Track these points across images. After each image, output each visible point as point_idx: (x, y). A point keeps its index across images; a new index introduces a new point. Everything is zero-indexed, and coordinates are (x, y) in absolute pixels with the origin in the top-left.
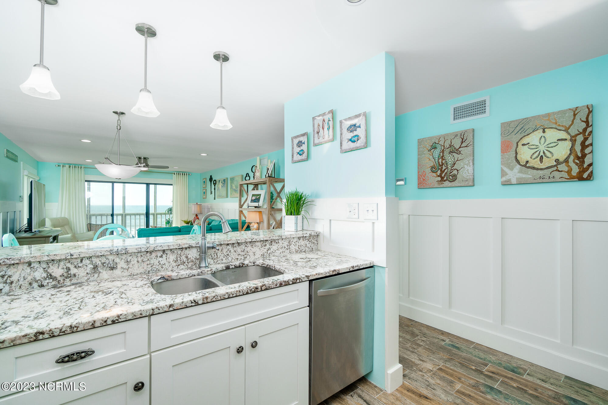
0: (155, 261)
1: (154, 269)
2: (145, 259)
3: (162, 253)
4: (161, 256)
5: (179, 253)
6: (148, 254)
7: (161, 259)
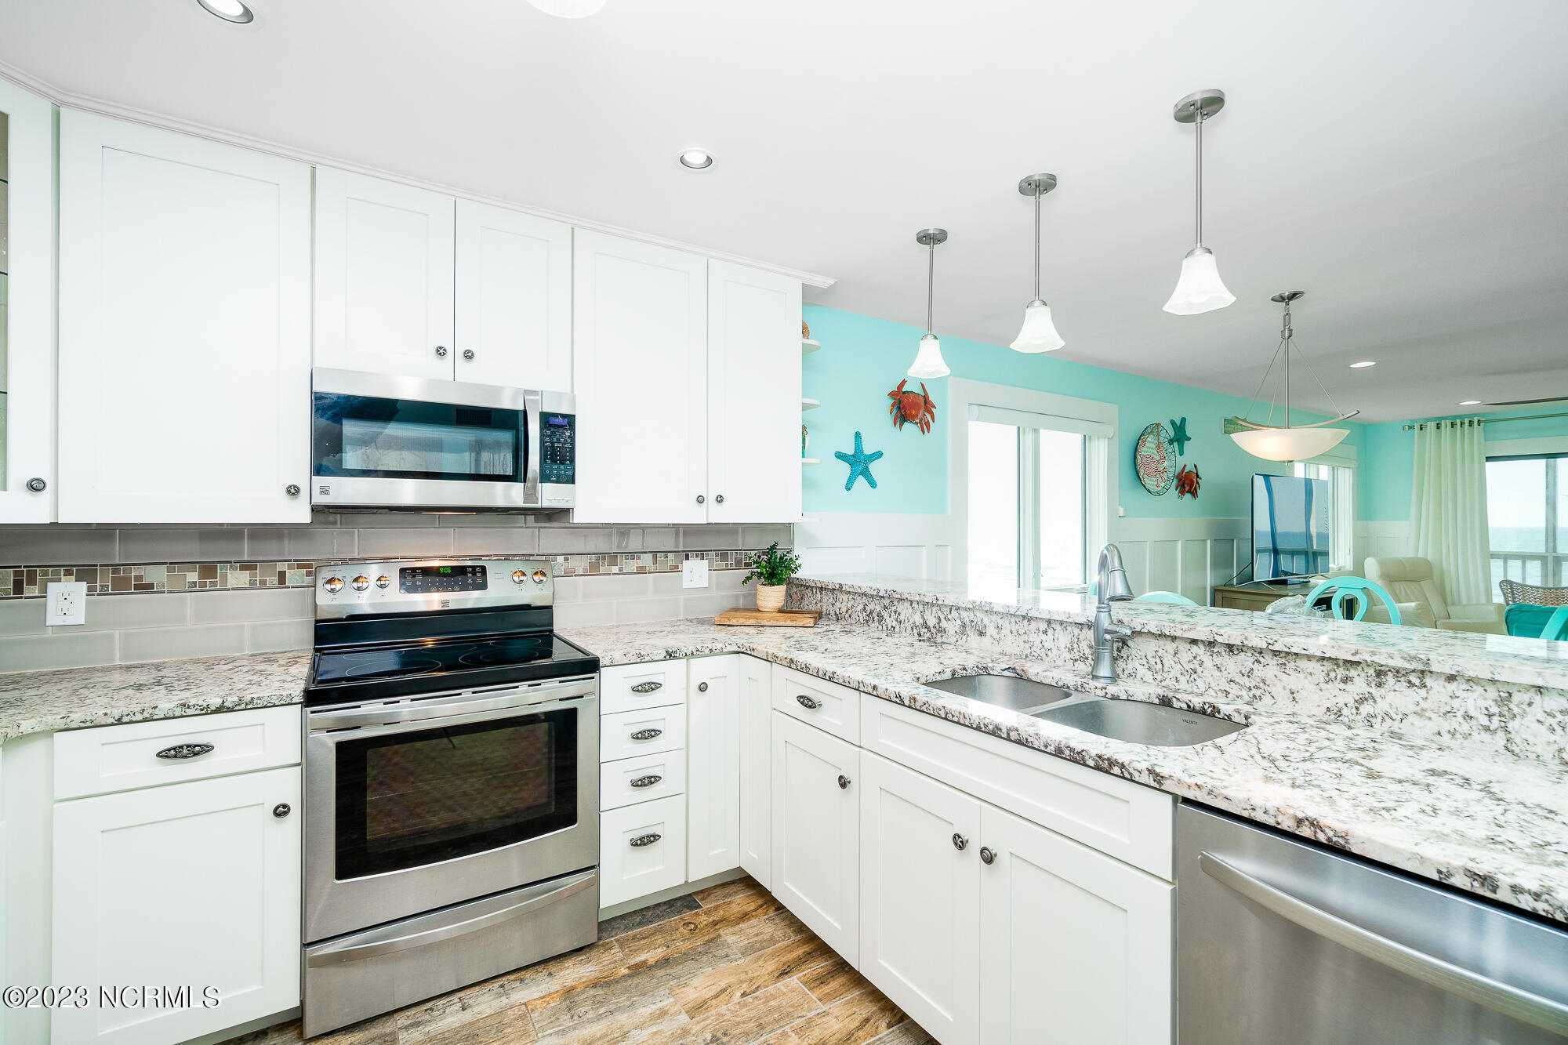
0: (1035, 639)
1: (1034, 653)
2: (1021, 631)
3: (1046, 627)
4: (1045, 632)
5: (1076, 635)
6: (1025, 622)
7: (1044, 637)
